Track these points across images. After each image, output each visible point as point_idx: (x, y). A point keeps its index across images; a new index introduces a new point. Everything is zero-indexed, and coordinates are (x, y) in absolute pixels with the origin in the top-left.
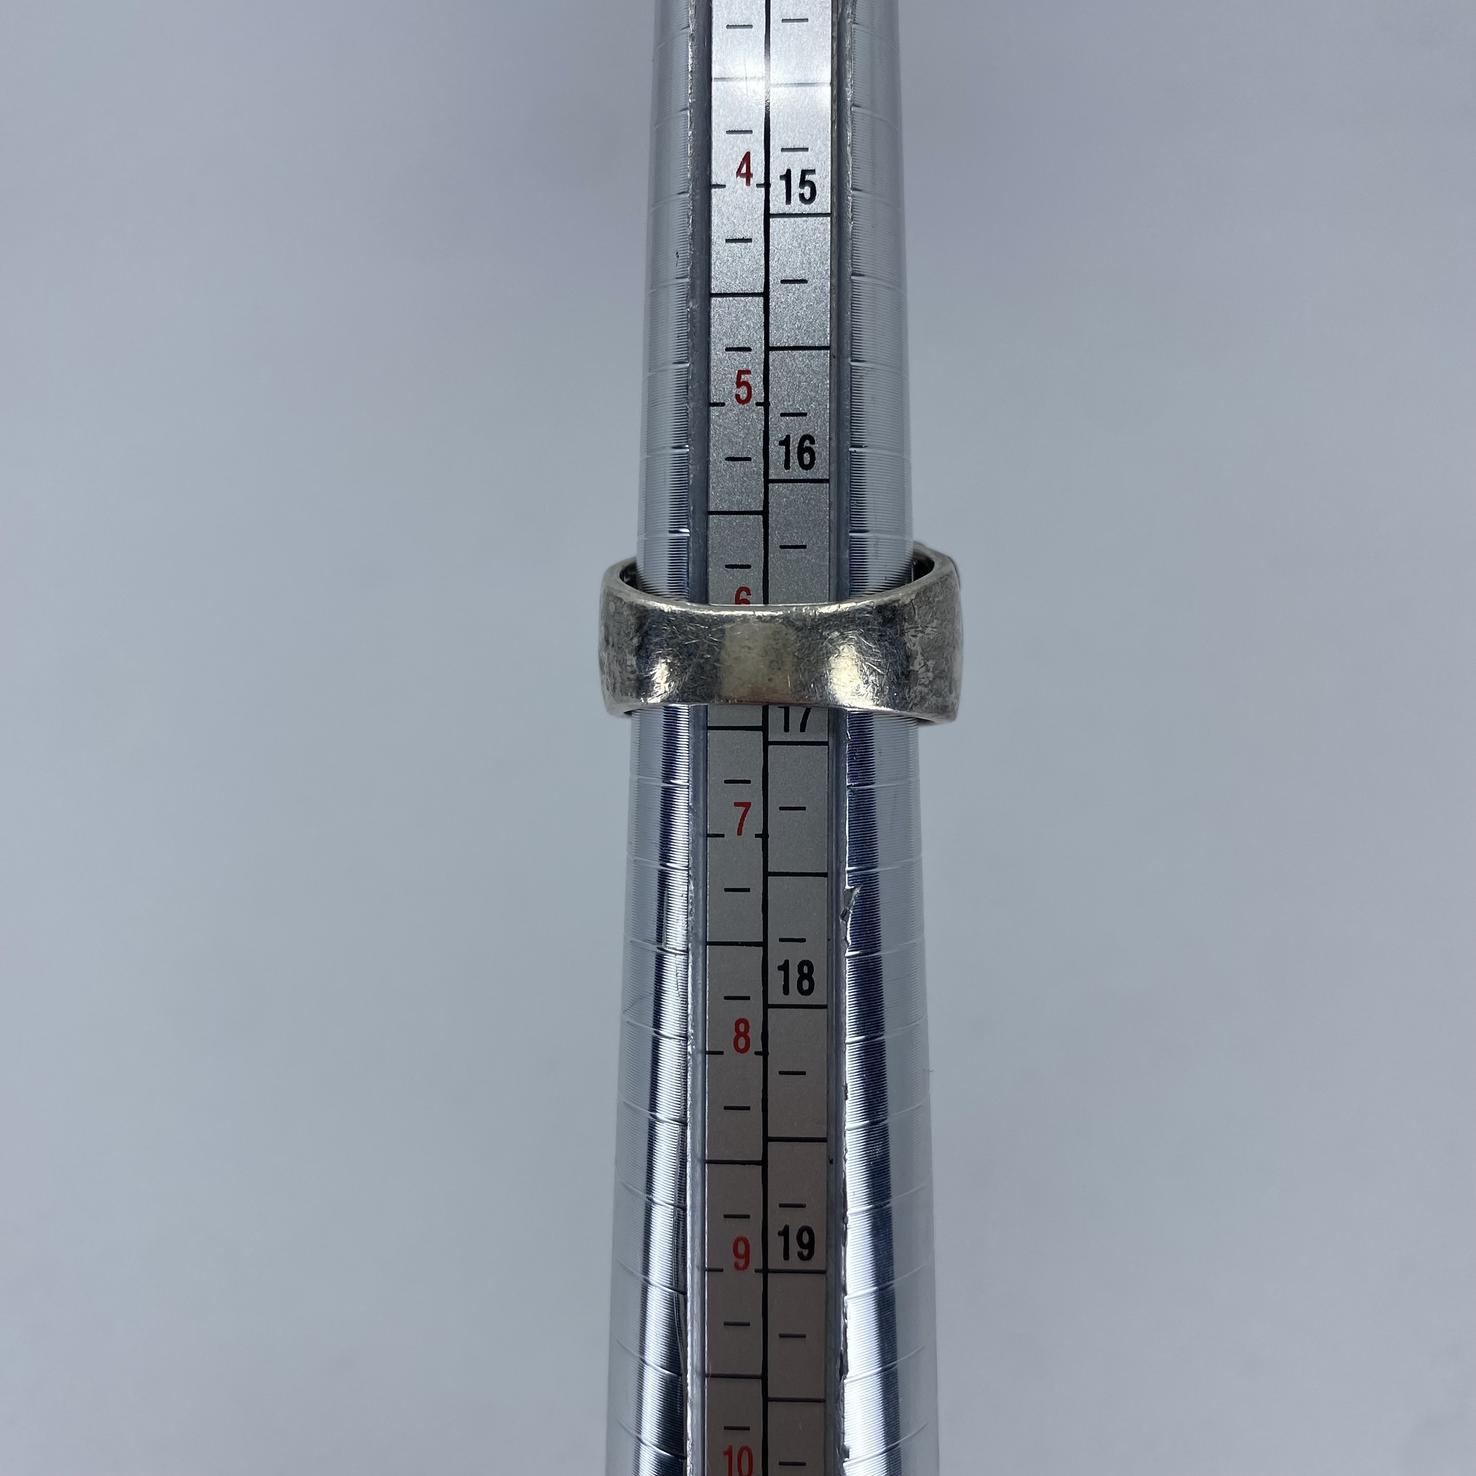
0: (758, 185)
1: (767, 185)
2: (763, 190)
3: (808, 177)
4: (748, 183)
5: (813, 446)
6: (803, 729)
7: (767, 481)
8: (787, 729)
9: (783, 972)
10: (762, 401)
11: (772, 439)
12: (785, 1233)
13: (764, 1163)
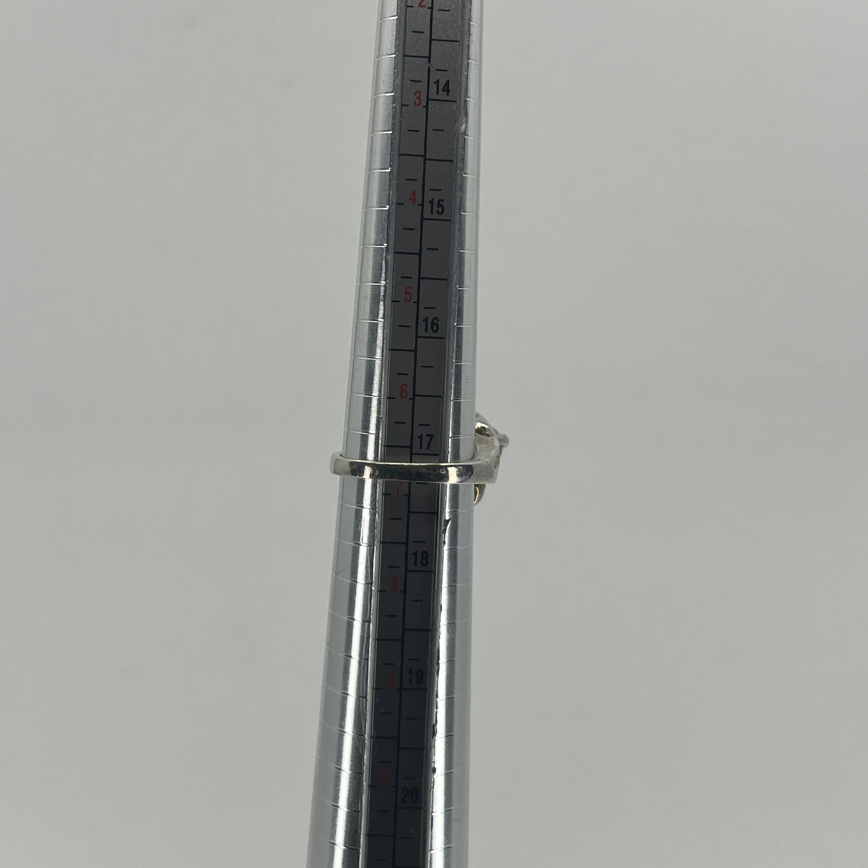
0: (419, 205)
1: (422, 205)
2: (420, 207)
3: (441, 203)
4: (414, 203)
5: (438, 322)
6: (428, 448)
7: (417, 337)
8: (421, 448)
9: (414, 556)
10: (416, 301)
11: (419, 319)
12: (410, 672)
13: (402, 640)
